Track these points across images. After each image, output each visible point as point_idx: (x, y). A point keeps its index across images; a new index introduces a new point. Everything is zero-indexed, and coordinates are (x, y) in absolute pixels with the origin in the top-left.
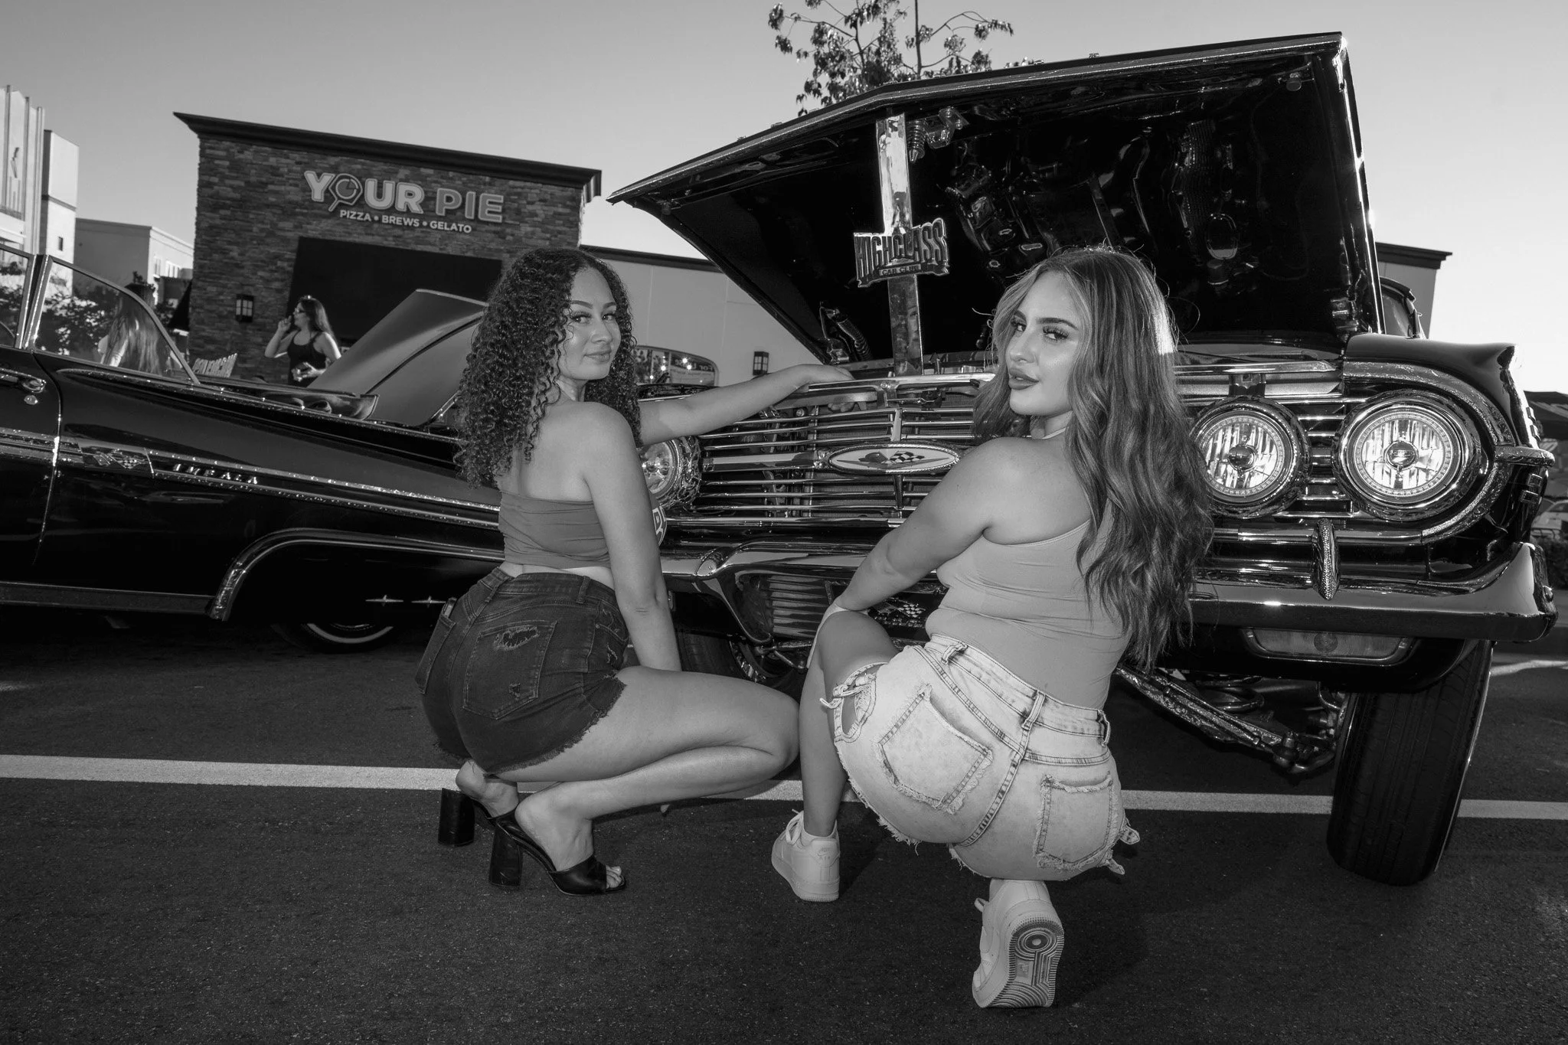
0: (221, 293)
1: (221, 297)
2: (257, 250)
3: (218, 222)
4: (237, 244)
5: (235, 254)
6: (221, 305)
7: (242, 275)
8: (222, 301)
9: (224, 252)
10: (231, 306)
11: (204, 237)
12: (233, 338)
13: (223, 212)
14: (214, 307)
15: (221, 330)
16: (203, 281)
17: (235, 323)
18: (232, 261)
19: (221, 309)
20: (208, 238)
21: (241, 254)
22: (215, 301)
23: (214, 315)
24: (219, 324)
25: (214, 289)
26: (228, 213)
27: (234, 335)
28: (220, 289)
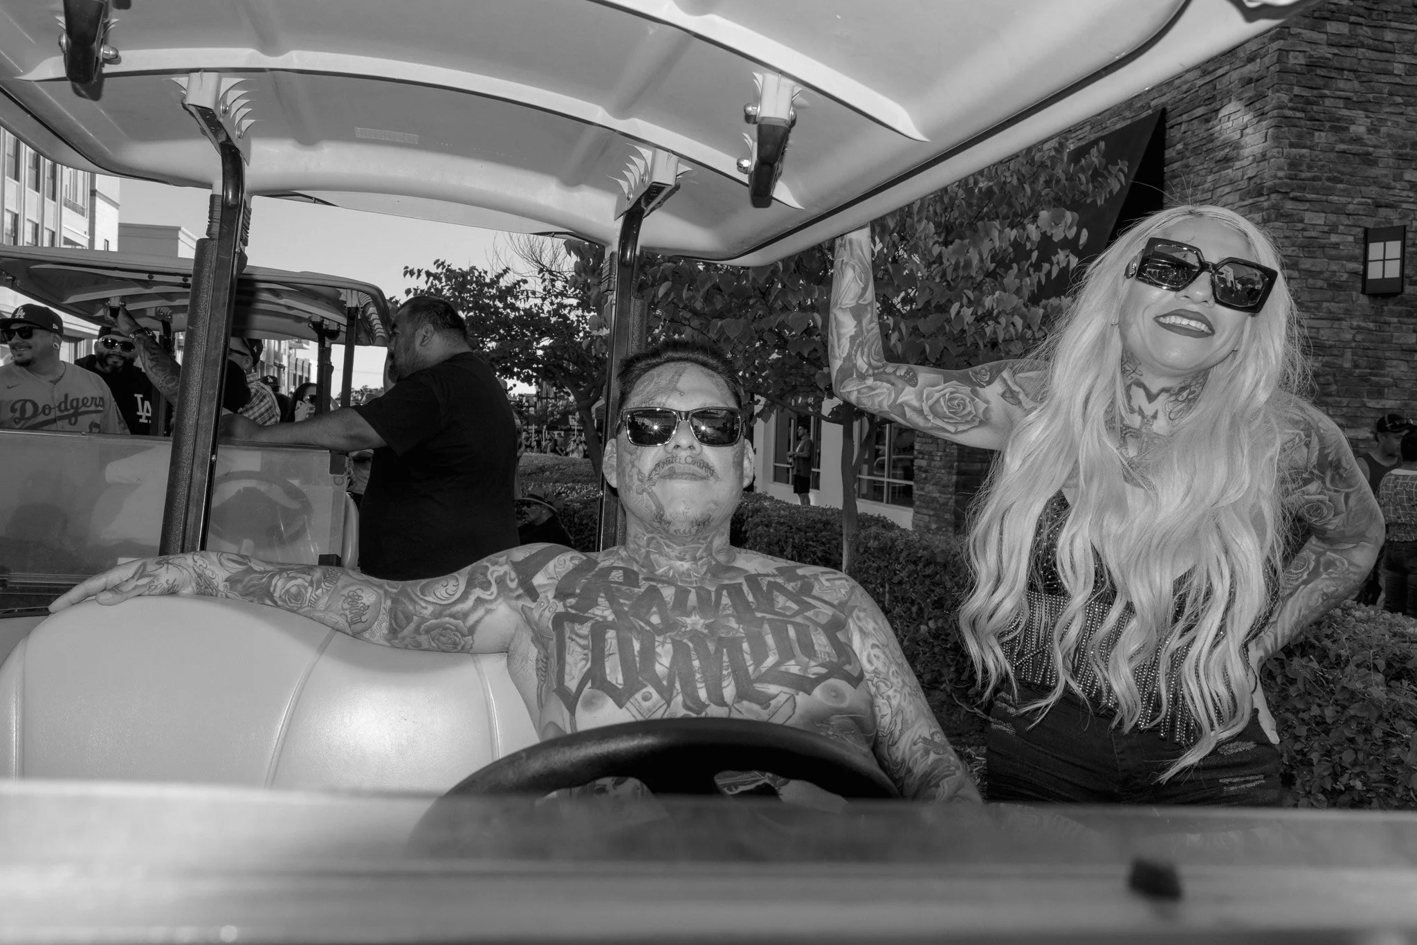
0: (1333, 229)
1: (1334, 238)
2: (1401, 120)
3: (1325, 51)
4: (1362, 105)
5: (1359, 129)
6: (1332, 258)
7: (1375, 181)
8: (1336, 246)
9: (1339, 126)
10: (1352, 258)
11: (1297, 90)
12: (1359, 337)
13: (1332, 27)
14: (1320, 264)
15: (1334, 318)
16: (1295, 199)
17: (1364, 300)
18: (1355, 148)
19: (1334, 267)
20: (1306, 93)
21: (1373, 130)
22: (1323, 247)
23: (1320, 283)
24: (1333, 306)
25: (1319, 219)
26: (1344, 28)
27: (1359, 328)
28: (1333, 218)
